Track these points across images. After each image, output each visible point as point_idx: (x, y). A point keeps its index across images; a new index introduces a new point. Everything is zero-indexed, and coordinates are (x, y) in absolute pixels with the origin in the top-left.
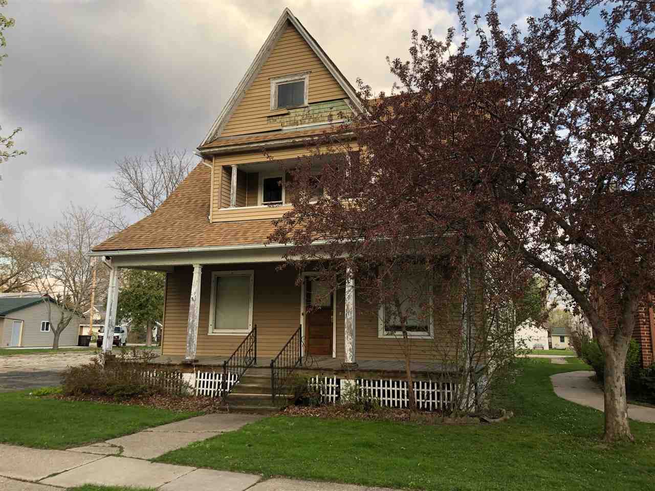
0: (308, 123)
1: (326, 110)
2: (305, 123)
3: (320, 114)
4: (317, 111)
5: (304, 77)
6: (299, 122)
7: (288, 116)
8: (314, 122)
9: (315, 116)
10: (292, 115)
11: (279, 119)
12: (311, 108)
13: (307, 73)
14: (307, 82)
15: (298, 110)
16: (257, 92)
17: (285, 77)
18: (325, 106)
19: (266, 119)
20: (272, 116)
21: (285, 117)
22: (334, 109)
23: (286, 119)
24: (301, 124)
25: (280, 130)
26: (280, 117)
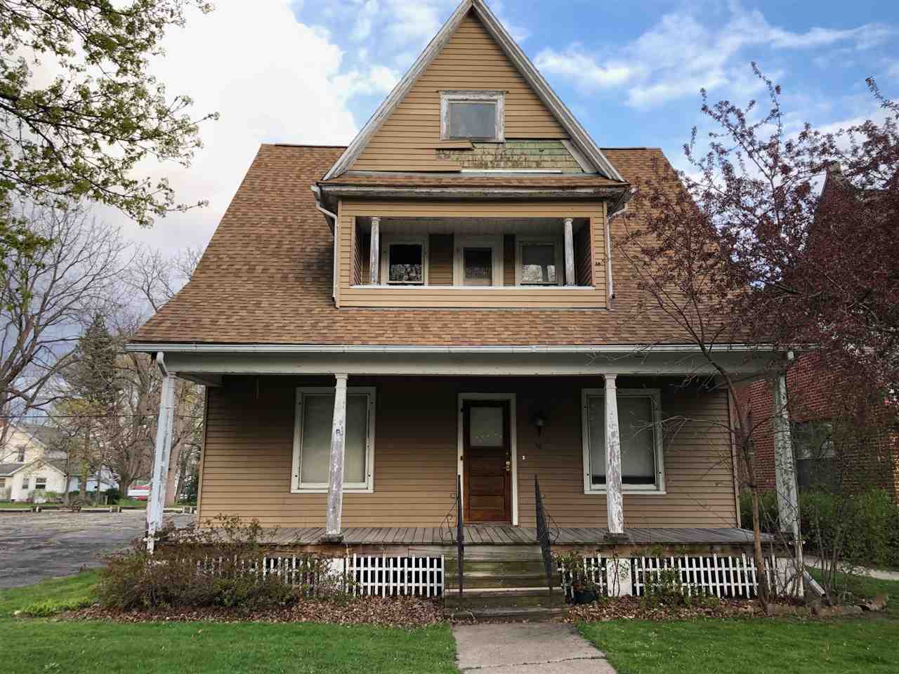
0: (504, 168)
1: (533, 151)
2: (498, 167)
3: (523, 157)
4: (519, 152)
5: (495, 97)
6: (489, 164)
7: (470, 153)
8: (513, 167)
9: (516, 158)
10: (476, 151)
11: (454, 156)
12: (508, 146)
13: (502, 93)
14: (500, 105)
15: (486, 146)
16: (416, 110)
17: (464, 93)
18: (532, 146)
19: (435, 151)
20: (443, 149)
21: (465, 153)
22: (546, 152)
23: (466, 156)
24: (493, 167)
25: (458, 172)
26: (457, 152)
